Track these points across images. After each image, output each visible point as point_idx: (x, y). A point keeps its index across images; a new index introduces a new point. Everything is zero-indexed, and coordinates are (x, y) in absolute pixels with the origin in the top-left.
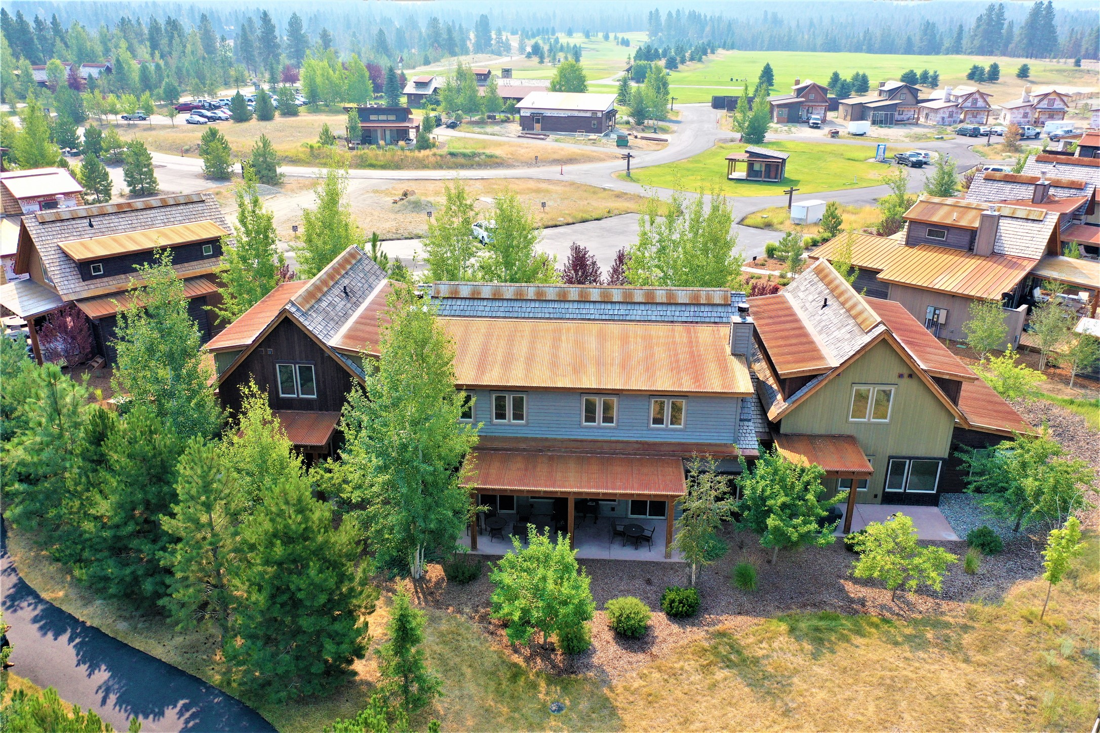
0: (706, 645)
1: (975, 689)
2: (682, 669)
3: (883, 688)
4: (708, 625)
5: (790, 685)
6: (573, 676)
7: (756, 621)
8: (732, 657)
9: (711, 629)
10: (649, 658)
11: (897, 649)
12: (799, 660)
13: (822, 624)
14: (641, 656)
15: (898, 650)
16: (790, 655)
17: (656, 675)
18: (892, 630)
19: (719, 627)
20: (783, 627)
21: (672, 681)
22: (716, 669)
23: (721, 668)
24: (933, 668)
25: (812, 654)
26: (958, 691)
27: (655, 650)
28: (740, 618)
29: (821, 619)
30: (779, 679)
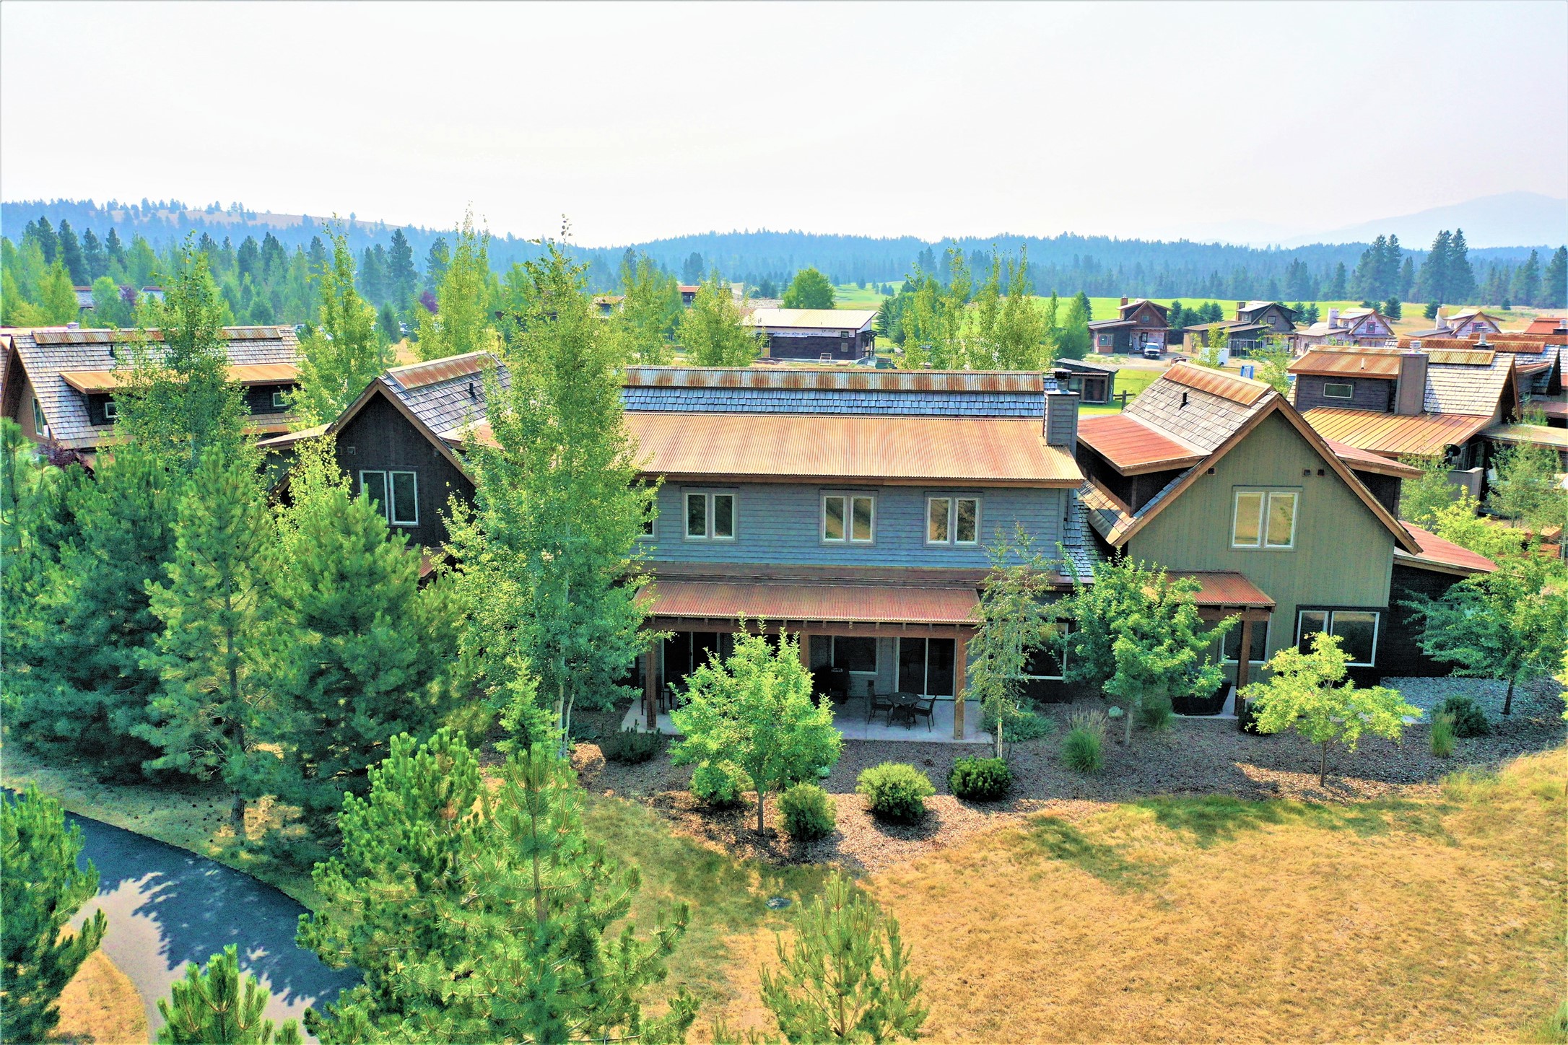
0: (1024, 832)
1: (1474, 875)
2: (985, 859)
3: (1318, 877)
4: (1026, 809)
5: (1164, 875)
6: (804, 866)
7: (1103, 806)
8: (1067, 846)
9: (1031, 815)
10: (931, 847)
11: (1336, 835)
12: (1178, 850)
13: (1210, 810)
14: (916, 844)
15: (1339, 835)
16: (1162, 844)
17: (941, 866)
18: (1326, 815)
19: (1044, 812)
20: (1148, 813)
21: (968, 872)
22: (1041, 859)
23: (1049, 858)
24: (1397, 853)
25: (1198, 843)
26: (1444, 878)
27: (939, 838)
28: (1076, 803)
29: (1208, 804)
30: (1147, 869)
